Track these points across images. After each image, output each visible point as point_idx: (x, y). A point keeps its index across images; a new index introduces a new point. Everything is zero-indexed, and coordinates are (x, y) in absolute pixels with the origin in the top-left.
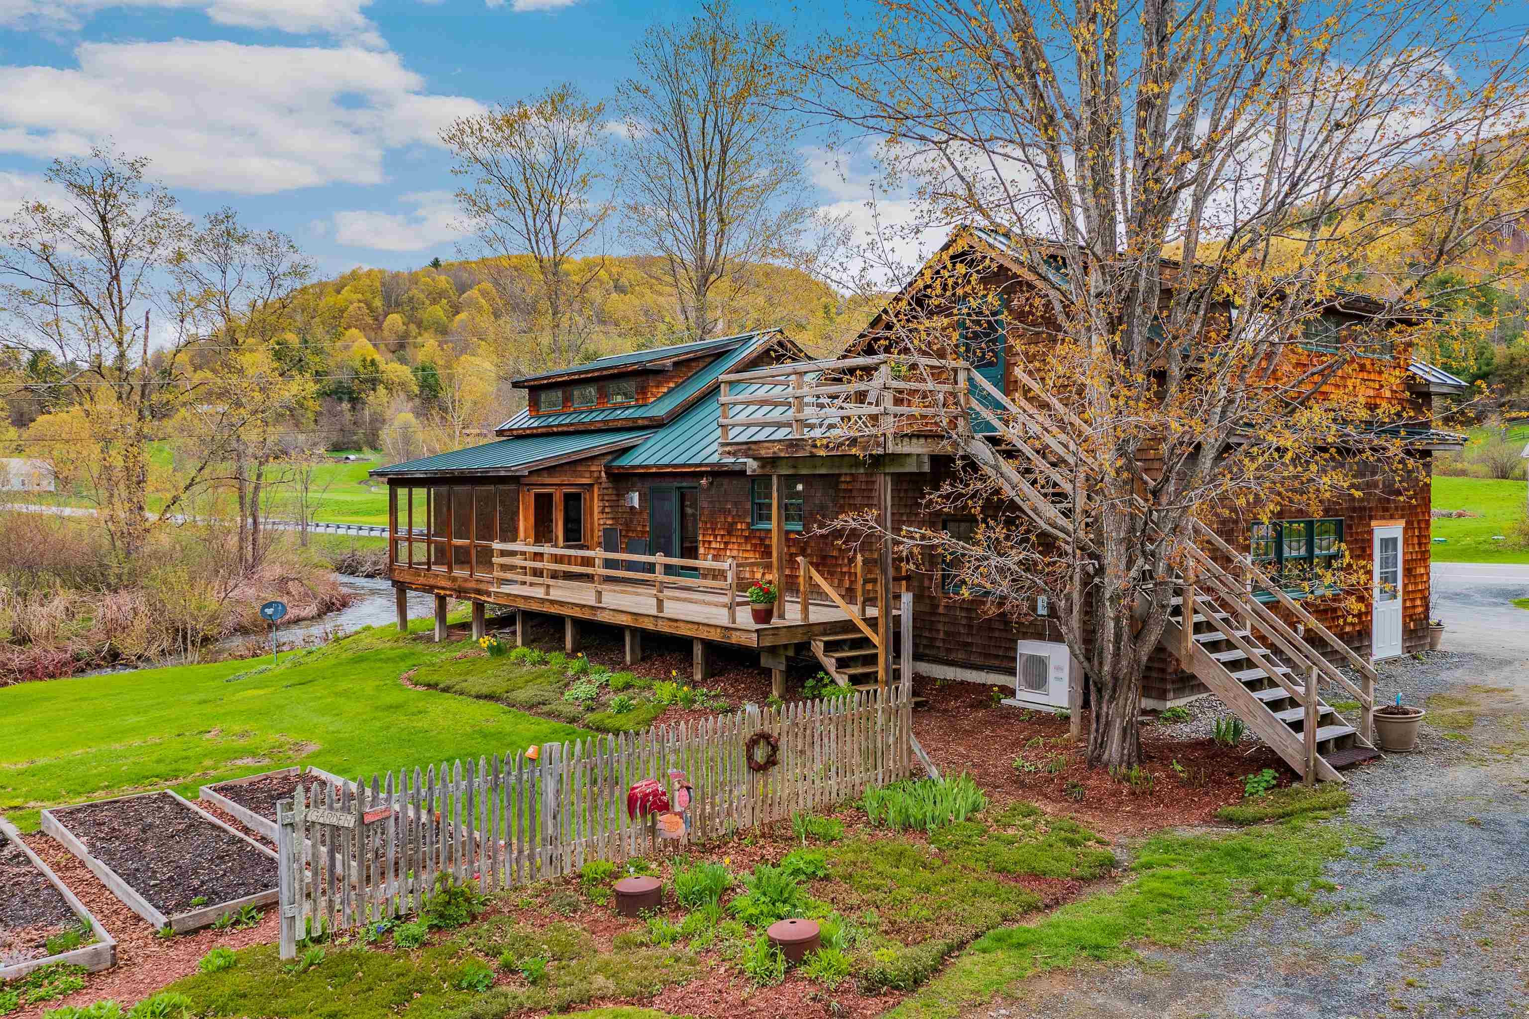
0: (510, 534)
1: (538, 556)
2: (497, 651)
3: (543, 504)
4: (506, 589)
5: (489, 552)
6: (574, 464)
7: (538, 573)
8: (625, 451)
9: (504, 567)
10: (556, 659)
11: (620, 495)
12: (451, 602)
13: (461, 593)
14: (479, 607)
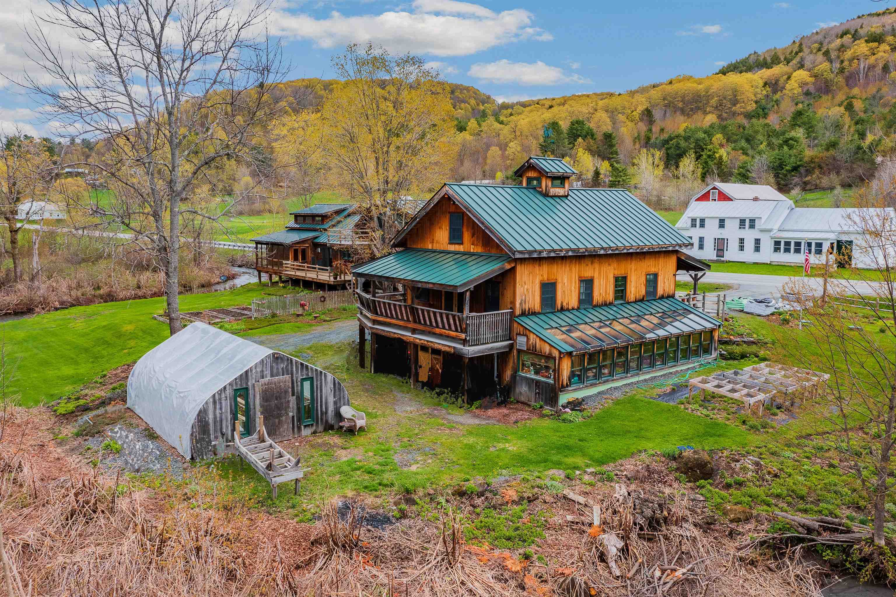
0: (288, 259)
1: (294, 265)
2: (284, 287)
3: (296, 251)
4: (286, 272)
5: (283, 264)
6: (303, 242)
7: (294, 269)
8: (317, 238)
9: (286, 267)
10: (297, 288)
11: (316, 249)
12: (274, 276)
13: (276, 273)
14: (280, 277)
